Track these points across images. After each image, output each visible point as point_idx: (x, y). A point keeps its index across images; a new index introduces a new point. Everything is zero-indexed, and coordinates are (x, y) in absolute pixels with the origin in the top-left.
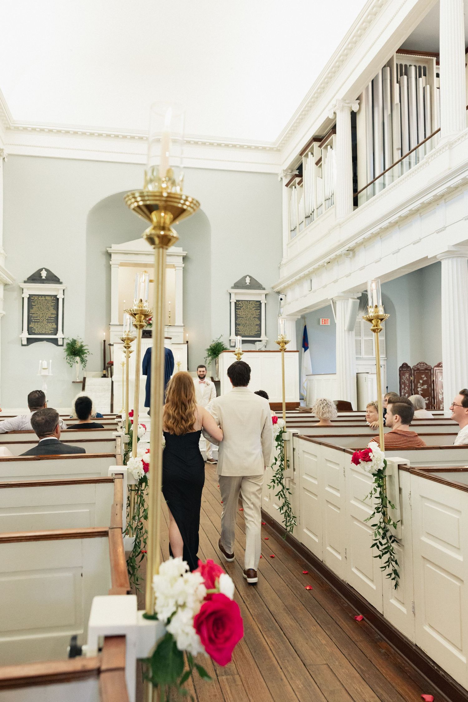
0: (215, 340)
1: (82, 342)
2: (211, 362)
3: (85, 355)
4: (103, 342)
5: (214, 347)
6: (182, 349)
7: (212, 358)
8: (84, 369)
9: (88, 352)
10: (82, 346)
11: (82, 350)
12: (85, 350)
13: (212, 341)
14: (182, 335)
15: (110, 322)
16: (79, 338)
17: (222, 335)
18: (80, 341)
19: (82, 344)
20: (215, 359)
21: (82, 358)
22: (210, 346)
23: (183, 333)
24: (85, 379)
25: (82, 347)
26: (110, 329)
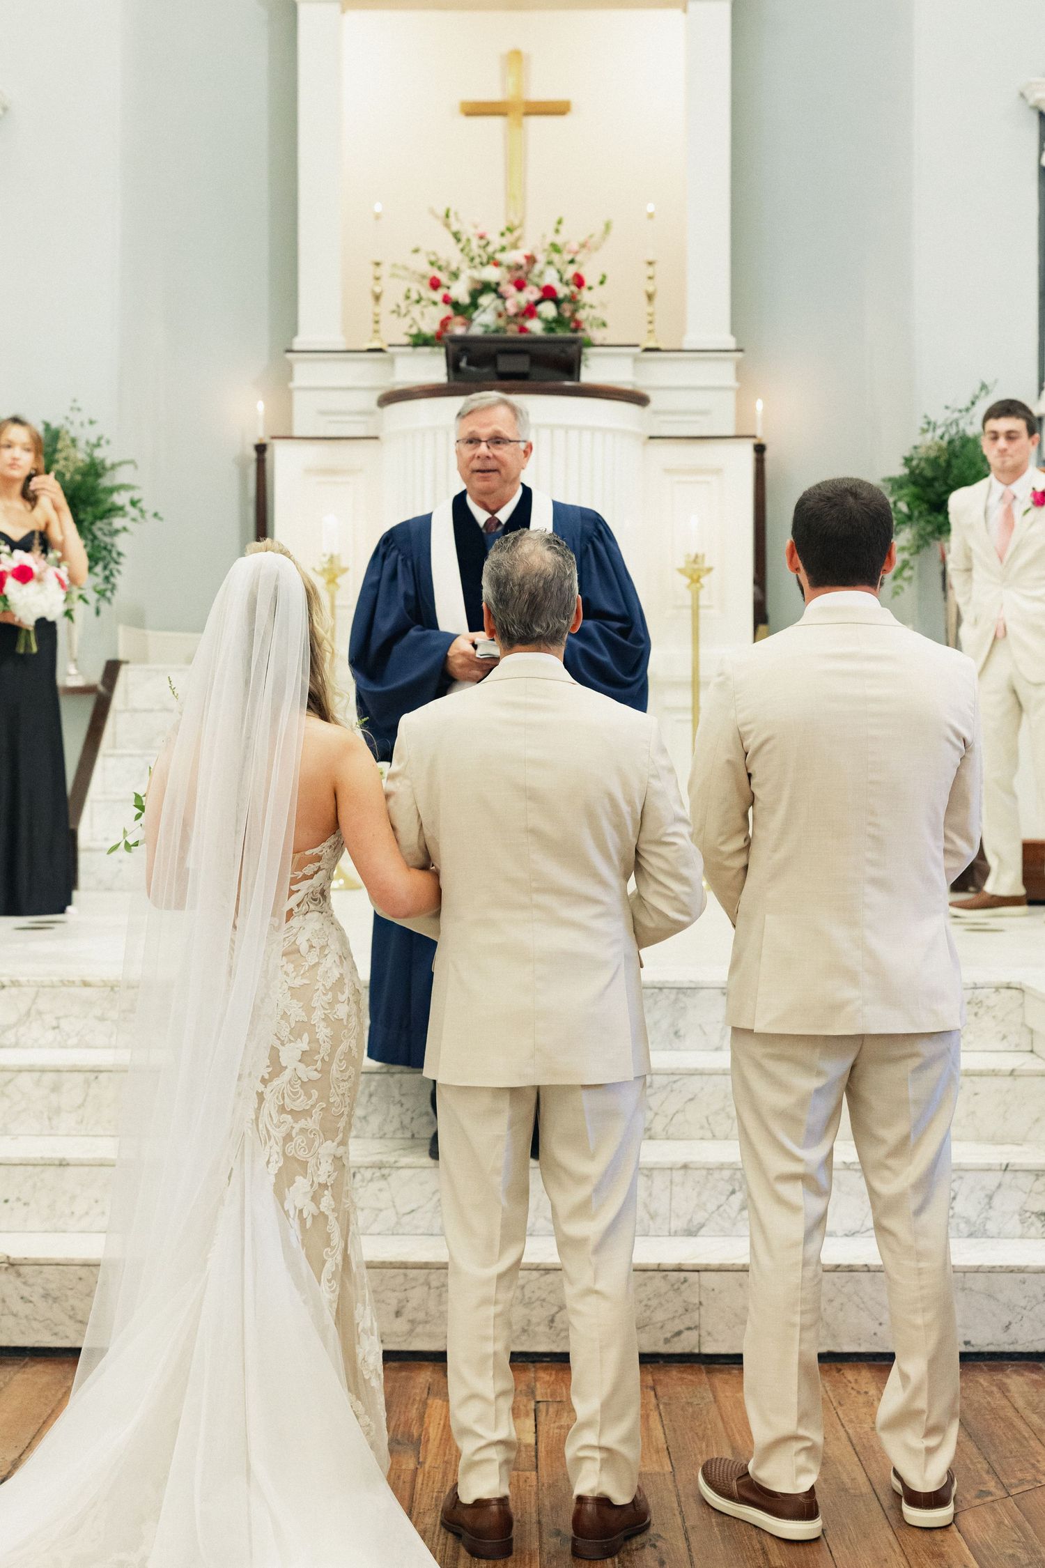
0: (940, 417)
1: (98, 445)
2: (914, 562)
3: (118, 522)
4: (253, 454)
5: (933, 462)
6: (718, 471)
7: (921, 537)
8: (104, 606)
9: (134, 503)
10: (94, 470)
11: (94, 490)
12: (111, 491)
13: (921, 423)
14: (727, 403)
15: (295, 332)
16: (77, 418)
17: (984, 387)
18: (90, 434)
19: (99, 454)
20: (936, 545)
21: (95, 538)
22: (908, 461)
23: (730, 397)
24: (112, 669)
25: (98, 475)
26: (290, 377)
